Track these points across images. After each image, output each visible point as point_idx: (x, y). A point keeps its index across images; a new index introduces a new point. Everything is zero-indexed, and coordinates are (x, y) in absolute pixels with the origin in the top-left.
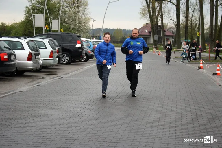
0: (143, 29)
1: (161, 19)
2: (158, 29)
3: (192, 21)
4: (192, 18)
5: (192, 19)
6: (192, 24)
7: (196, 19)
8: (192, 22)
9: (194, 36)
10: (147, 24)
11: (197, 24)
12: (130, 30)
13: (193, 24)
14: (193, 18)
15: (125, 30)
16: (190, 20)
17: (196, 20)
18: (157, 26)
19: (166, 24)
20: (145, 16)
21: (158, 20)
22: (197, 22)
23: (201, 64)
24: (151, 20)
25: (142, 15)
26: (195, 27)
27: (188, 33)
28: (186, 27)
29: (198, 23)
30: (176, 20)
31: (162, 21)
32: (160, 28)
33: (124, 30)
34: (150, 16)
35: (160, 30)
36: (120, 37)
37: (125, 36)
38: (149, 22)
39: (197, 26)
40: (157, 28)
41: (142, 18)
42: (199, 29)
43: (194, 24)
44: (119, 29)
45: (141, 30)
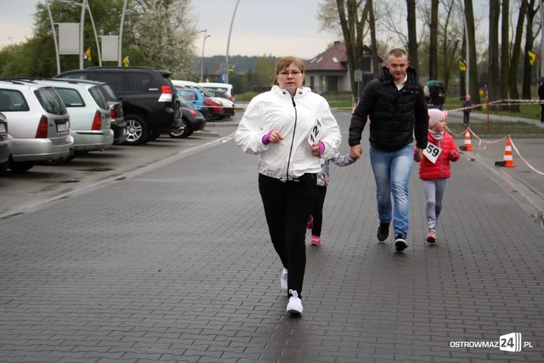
0: (326, 55)
1: (369, 31)
2: (364, 56)
3: (445, 34)
4: (446, 26)
5: (445, 30)
6: (447, 42)
7: (455, 30)
8: (445, 37)
9: (451, 71)
10: (336, 43)
11: (458, 41)
13: (449, 41)
14: (449, 28)
16: (442, 31)
17: (457, 32)
18: (361, 47)
19: (383, 42)
20: (332, 24)
21: (364, 32)
22: (458, 38)
23: (467, 138)
24: (347, 33)
25: (323, 21)
26: (455, 50)
27: (436, 63)
28: (432, 48)
29: (460, 38)
30: (406, 32)
31: (373, 34)
32: (368, 52)
34: (343, 23)
35: (369, 59)
38: (342, 39)
39: (460, 46)
40: (362, 54)
41: (323, 29)
42: (463, 53)
43: (453, 43)
44: (270, 57)
45: (321, 58)
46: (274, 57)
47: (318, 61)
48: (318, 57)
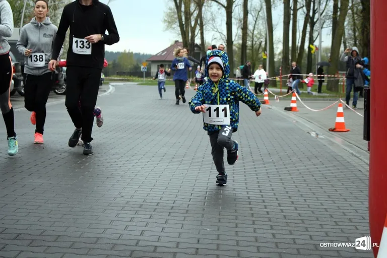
1: (200, 32)
2: (196, 51)
3: (253, 36)
4: (253, 31)
5: (253, 34)
6: (254, 42)
7: (260, 33)
8: (253, 39)
9: (257, 63)
10: (176, 42)
11: (262, 42)
12: (146, 55)
13: (256, 42)
14: (256, 32)
15: (139, 54)
16: (251, 34)
17: (261, 35)
18: (193, 45)
19: (209, 44)
20: (173, 26)
21: (196, 33)
22: (262, 40)
24: (184, 34)
25: (167, 24)
26: (259, 48)
27: (246, 57)
28: (244, 46)
29: (263, 40)
30: (225, 32)
31: (202, 34)
32: (198, 49)
34: (181, 25)
35: (200, 53)
36: (129, 67)
37: (137, 64)
40: (194, 50)
41: (167, 29)
42: (265, 49)
43: (258, 43)
44: (129, 53)
45: (165, 53)
46: (132, 53)
47: (163, 54)
48: (163, 52)
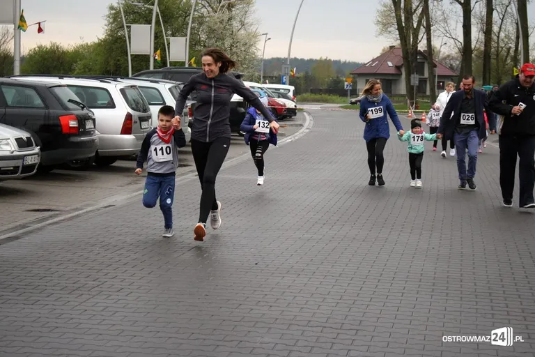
0: (382, 59)
1: (425, 37)
2: (419, 61)
3: (498, 41)
4: (499, 33)
5: (498, 37)
6: (500, 49)
7: (508, 37)
8: (498, 43)
10: (392, 47)
11: (510, 48)
12: (349, 62)
13: (502, 48)
14: (502, 35)
15: (340, 61)
16: (495, 38)
18: (416, 52)
19: (437, 48)
20: (389, 29)
21: (420, 38)
22: (510, 45)
24: (403, 38)
25: (381, 26)
26: (507, 56)
27: (490, 70)
28: (486, 55)
29: (513, 45)
30: (461, 39)
31: (429, 40)
32: (421, 57)
33: (337, 63)
34: (400, 28)
35: (424, 63)
36: (327, 80)
37: (338, 77)
38: (397, 43)
39: (512, 52)
40: (417, 59)
41: (381, 34)
42: (516, 59)
43: (505, 49)
44: (326, 60)
45: (376, 63)
46: (330, 60)
47: (373, 65)
48: (373, 61)
